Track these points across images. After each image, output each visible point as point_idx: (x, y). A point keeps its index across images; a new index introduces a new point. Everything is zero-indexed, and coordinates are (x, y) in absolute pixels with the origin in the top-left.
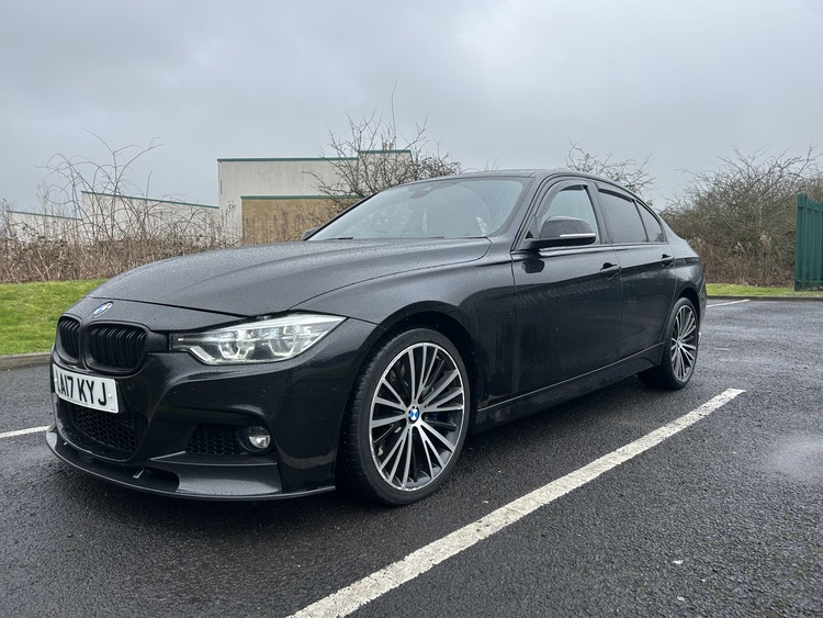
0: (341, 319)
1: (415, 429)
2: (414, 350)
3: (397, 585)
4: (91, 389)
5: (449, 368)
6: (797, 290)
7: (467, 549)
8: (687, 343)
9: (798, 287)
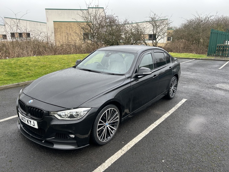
0: (90, 108)
1: (107, 127)
2: (107, 111)
3: (104, 170)
4: (30, 122)
5: (115, 112)
6: (208, 56)
7: (119, 159)
8: (174, 87)
9: (208, 55)
